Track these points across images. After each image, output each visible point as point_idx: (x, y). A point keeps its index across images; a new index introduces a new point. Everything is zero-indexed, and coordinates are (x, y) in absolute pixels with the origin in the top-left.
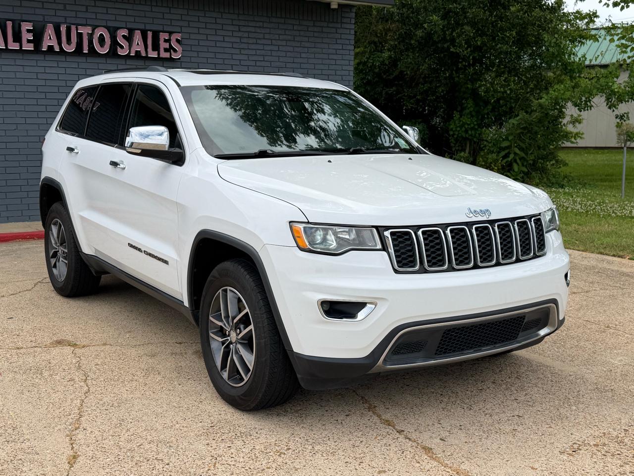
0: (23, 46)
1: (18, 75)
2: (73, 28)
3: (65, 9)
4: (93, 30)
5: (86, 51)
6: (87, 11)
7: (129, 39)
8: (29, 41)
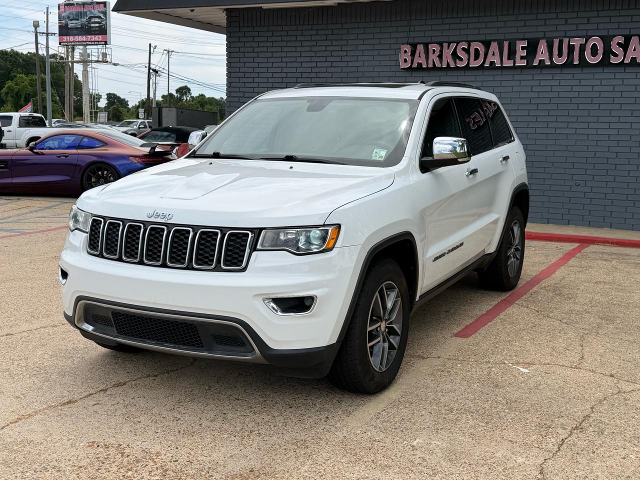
0: (516, 63)
1: (515, 89)
2: (566, 41)
3: (566, 23)
4: (586, 42)
5: (576, 63)
6: (588, 23)
7: (625, 46)
8: (522, 58)
